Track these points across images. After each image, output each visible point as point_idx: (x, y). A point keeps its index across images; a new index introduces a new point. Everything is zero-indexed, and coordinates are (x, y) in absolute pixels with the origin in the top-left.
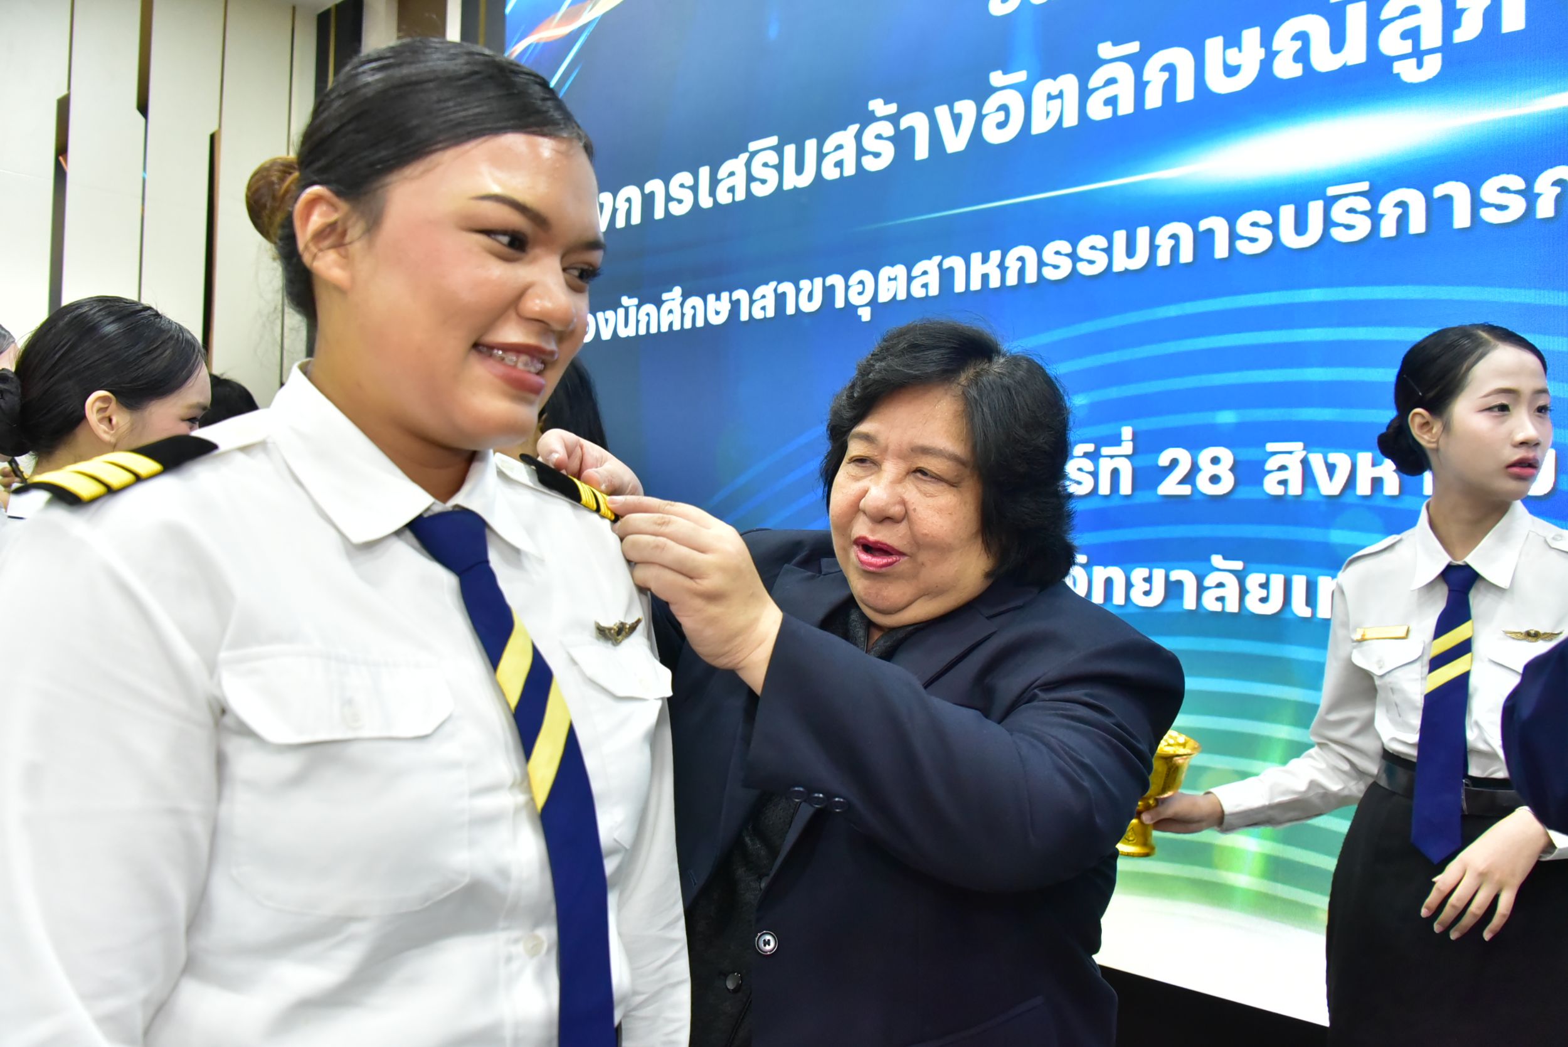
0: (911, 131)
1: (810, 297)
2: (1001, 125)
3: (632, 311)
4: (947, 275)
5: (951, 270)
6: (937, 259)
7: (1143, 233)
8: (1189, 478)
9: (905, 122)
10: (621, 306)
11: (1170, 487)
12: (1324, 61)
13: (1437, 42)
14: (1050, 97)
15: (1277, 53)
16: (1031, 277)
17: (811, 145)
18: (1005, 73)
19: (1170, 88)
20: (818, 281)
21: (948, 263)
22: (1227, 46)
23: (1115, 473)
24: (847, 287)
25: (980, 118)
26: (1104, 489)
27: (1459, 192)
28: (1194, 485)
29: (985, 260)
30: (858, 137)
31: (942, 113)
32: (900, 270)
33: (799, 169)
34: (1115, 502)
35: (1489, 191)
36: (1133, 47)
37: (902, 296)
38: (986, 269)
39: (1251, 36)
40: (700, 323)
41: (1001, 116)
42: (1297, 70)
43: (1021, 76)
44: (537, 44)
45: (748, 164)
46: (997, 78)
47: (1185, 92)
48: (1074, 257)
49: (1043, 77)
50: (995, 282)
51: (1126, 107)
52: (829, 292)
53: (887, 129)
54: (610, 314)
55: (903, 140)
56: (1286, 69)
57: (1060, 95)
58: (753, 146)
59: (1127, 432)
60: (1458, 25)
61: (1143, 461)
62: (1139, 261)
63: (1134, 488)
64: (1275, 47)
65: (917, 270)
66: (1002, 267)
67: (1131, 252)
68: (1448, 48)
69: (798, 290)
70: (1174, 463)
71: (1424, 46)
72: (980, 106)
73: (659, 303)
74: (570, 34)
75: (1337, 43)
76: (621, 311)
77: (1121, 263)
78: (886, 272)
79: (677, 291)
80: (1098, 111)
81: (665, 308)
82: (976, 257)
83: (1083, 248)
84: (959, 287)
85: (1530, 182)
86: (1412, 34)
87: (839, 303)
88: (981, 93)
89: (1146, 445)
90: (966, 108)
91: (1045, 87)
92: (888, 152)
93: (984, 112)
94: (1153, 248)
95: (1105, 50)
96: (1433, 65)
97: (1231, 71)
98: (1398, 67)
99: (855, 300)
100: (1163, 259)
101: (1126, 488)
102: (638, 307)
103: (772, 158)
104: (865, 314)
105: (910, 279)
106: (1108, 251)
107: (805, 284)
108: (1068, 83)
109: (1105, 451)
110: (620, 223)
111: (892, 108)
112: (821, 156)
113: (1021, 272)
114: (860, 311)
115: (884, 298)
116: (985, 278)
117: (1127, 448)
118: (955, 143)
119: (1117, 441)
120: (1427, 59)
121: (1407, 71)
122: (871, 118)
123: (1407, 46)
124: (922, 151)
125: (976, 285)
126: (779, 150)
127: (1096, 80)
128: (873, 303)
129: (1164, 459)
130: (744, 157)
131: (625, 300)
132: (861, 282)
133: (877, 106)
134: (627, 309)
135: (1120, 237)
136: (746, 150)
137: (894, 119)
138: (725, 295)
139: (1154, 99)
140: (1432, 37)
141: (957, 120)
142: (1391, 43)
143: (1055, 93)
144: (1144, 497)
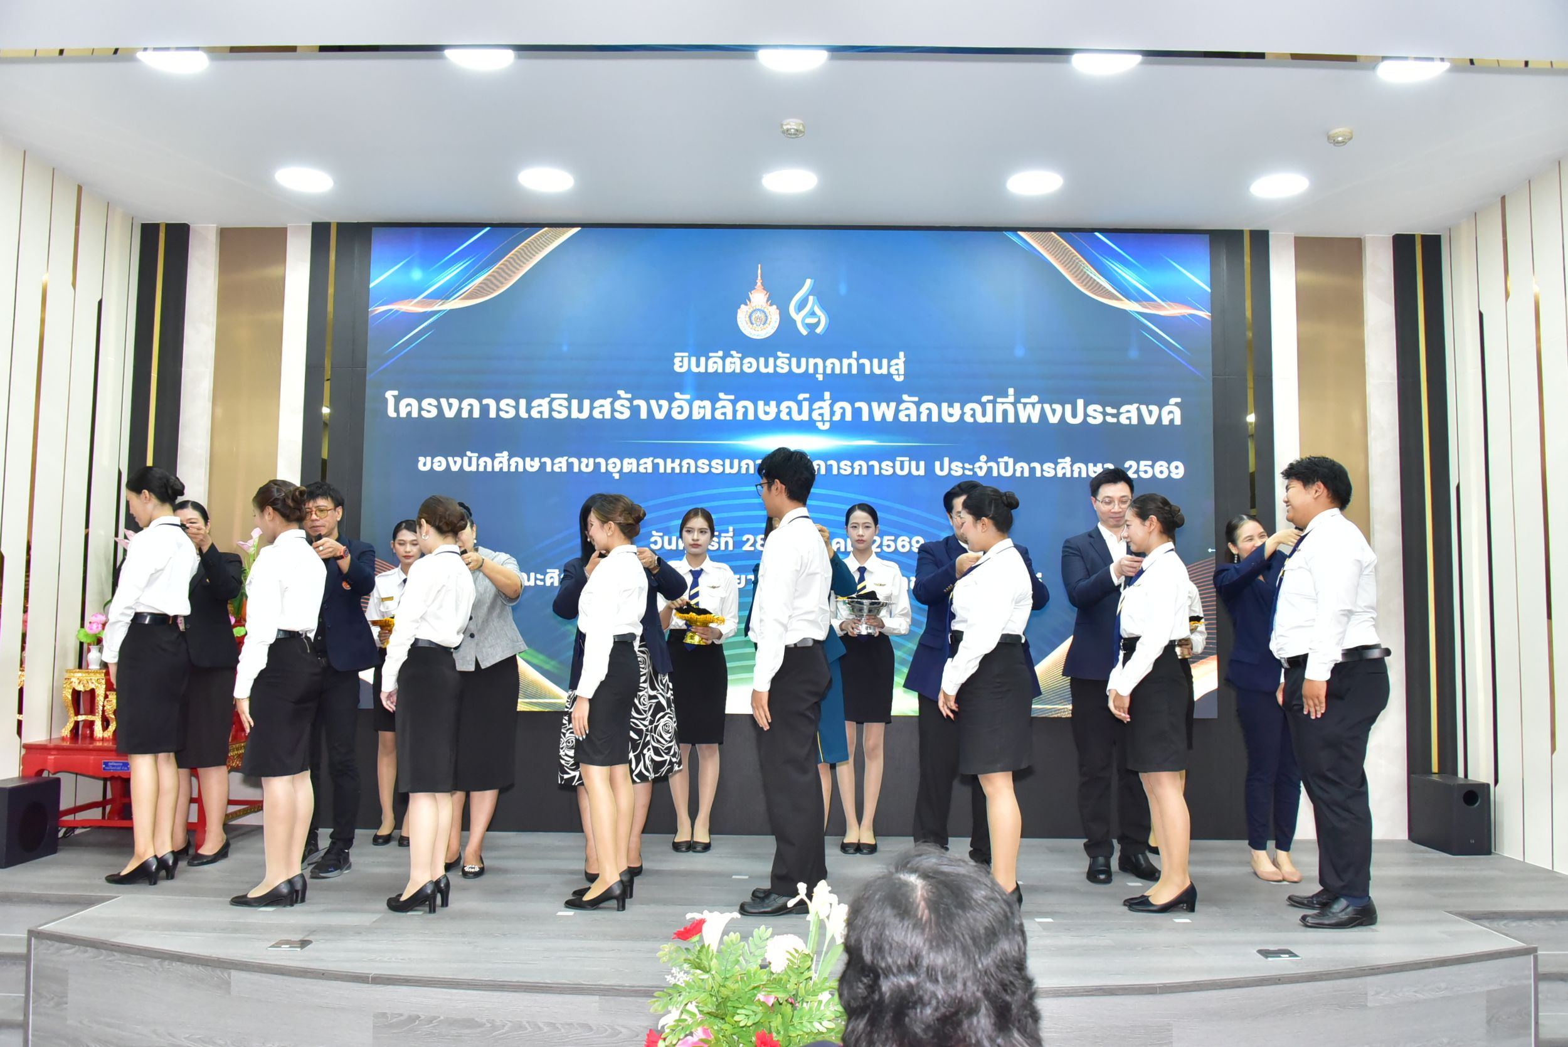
0: (638, 407)
1: (587, 466)
2: (680, 413)
3: (474, 460)
4: (656, 466)
5: (658, 464)
6: (651, 459)
7: (736, 462)
8: (753, 545)
9: (636, 402)
10: (466, 456)
11: (747, 547)
12: (796, 417)
13: (829, 419)
14: (700, 407)
15: (781, 411)
16: (693, 471)
17: (586, 403)
18: (681, 394)
19: (745, 414)
20: (591, 460)
21: (656, 461)
22: (765, 405)
23: (727, 543)
24: (607, 465)
25: (670, 409)
26: (723, 548)
27: (834, 463)
28: (755, 547)
29: (673, 462)
30: (612, 404)
31: (653, 403)
32: (634, 461)
33: (580, 410)
34: (727, 553)
35: (842, 464)
36: (732, 397)
37: (635, 471)
38: (673, 465)
39: (773, 403)
40: (521, 469)
41: (679, 410)
42: (787, 418)
43: (688, 397)
44: (397, 311)
45: (550, 403)
46: (677, 395)
47: (751, 417)
48: (710, 465)
49: (698, 399)
50: (677, 470)
51: (730, 417)
52: (597, 466)
53: (627, 404)
54: (458, 459)
55: (635, 410)
56: (784, 417)
57: (704, 407)
58: (553, 396)
59: (731, 529)
60: (834, 415)
61: (737, 538)
62: (735, 470)
63: (734, 547)
64: (781, 409)
65: (642, 461)
66: (680, 465)
67: (732, 467)
68: (831, 421)
69: (580, 462)
70: (748, 540)
71: (825, 419)
72: (670, 404)
73: (493, 458)
74: (424, 313)
75: (800, 412)
76: (466, 459)
77: (728, 470)
78: (626, 461)
79: (505, 454)
80: (718, 416)
81: (497, 461)
82: (669, 461)
83: (714, 463)
84: (662, 470)
85: (853, 465)
86: (821, 415)
87: (603, 470)
88: (671, 400)
89: (737, 533)
90: (664, 403)
91: (697, 403)
92: (627, 414)
93: (672, 406)
94: (740, 467)
95: (721, 395)
96: (827, 426)
97: (767, 413)
98: (818, 424)
99: (610, 469)
100: (743, 471)
101: (731, 547)
102: (478, 458)
103: (565, 403)
104: (617, 476)
105: (638, 465)
106: (723, 465)
107: (584, 460)
108: (707, 404)
109: (723, 535)
110: (465, 414)
111: (629, 396)
112: (592, 408)
113: (689, 468)
114: (614, 475)
115: (626, 470)
116: (673, 469)
117: (731, 534)
118: (660, 415)
119: (727, 531)
120: (826, 423)
121: (820, 425)
122: (619, 397)
123: (820, 418)
124: (644, 415)
125: (669, 471)
126: (569, 400)
127: (718, 405)
128: (620, 472)
129: (745, 538)
130: (548, 399)
131: (469, 453)
132: (614, 463)
133: (621, 393)
134: (470, 459)
135: (727, 462)
136: (549, 397)
137: (631, 400)
138: (537, 459)
139: (740, 417)
140: (827, 417)
141: (660, 407)
142: (815, 416)
143: (702, 406)
144: (737, 551)
